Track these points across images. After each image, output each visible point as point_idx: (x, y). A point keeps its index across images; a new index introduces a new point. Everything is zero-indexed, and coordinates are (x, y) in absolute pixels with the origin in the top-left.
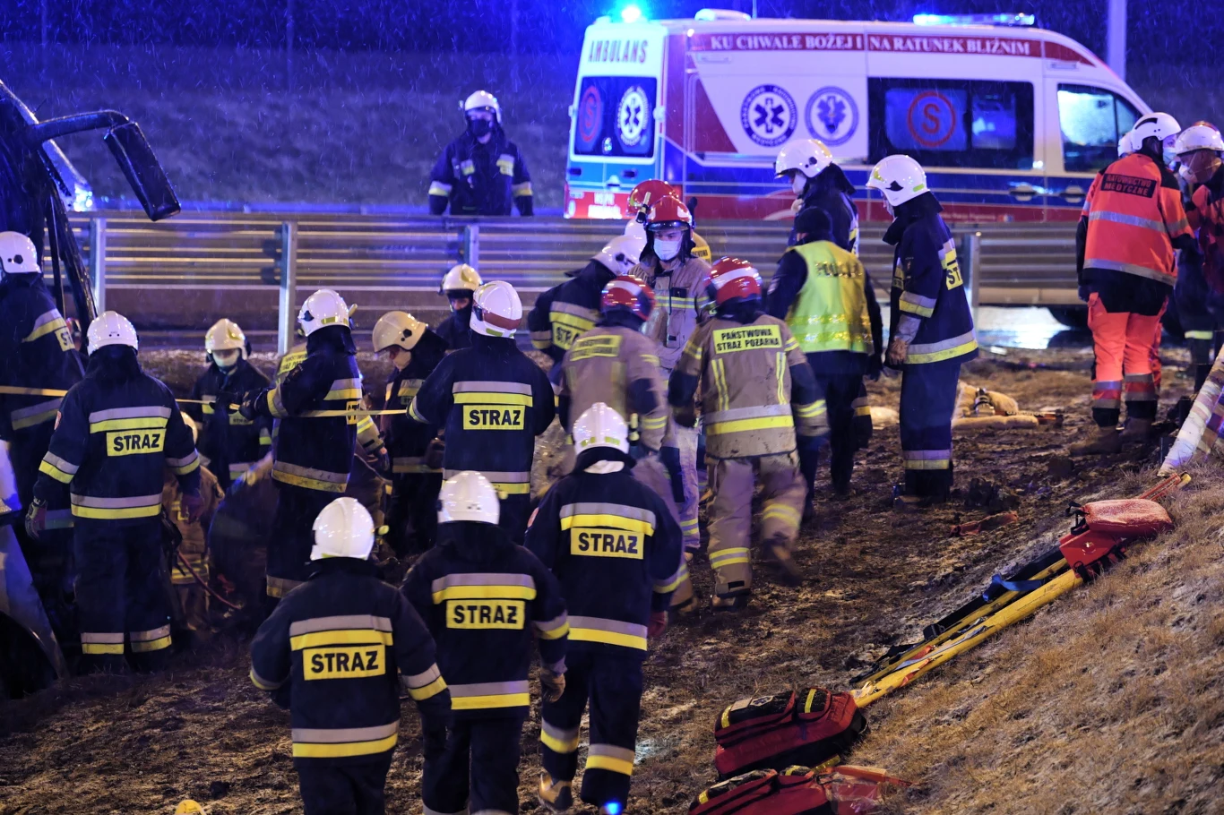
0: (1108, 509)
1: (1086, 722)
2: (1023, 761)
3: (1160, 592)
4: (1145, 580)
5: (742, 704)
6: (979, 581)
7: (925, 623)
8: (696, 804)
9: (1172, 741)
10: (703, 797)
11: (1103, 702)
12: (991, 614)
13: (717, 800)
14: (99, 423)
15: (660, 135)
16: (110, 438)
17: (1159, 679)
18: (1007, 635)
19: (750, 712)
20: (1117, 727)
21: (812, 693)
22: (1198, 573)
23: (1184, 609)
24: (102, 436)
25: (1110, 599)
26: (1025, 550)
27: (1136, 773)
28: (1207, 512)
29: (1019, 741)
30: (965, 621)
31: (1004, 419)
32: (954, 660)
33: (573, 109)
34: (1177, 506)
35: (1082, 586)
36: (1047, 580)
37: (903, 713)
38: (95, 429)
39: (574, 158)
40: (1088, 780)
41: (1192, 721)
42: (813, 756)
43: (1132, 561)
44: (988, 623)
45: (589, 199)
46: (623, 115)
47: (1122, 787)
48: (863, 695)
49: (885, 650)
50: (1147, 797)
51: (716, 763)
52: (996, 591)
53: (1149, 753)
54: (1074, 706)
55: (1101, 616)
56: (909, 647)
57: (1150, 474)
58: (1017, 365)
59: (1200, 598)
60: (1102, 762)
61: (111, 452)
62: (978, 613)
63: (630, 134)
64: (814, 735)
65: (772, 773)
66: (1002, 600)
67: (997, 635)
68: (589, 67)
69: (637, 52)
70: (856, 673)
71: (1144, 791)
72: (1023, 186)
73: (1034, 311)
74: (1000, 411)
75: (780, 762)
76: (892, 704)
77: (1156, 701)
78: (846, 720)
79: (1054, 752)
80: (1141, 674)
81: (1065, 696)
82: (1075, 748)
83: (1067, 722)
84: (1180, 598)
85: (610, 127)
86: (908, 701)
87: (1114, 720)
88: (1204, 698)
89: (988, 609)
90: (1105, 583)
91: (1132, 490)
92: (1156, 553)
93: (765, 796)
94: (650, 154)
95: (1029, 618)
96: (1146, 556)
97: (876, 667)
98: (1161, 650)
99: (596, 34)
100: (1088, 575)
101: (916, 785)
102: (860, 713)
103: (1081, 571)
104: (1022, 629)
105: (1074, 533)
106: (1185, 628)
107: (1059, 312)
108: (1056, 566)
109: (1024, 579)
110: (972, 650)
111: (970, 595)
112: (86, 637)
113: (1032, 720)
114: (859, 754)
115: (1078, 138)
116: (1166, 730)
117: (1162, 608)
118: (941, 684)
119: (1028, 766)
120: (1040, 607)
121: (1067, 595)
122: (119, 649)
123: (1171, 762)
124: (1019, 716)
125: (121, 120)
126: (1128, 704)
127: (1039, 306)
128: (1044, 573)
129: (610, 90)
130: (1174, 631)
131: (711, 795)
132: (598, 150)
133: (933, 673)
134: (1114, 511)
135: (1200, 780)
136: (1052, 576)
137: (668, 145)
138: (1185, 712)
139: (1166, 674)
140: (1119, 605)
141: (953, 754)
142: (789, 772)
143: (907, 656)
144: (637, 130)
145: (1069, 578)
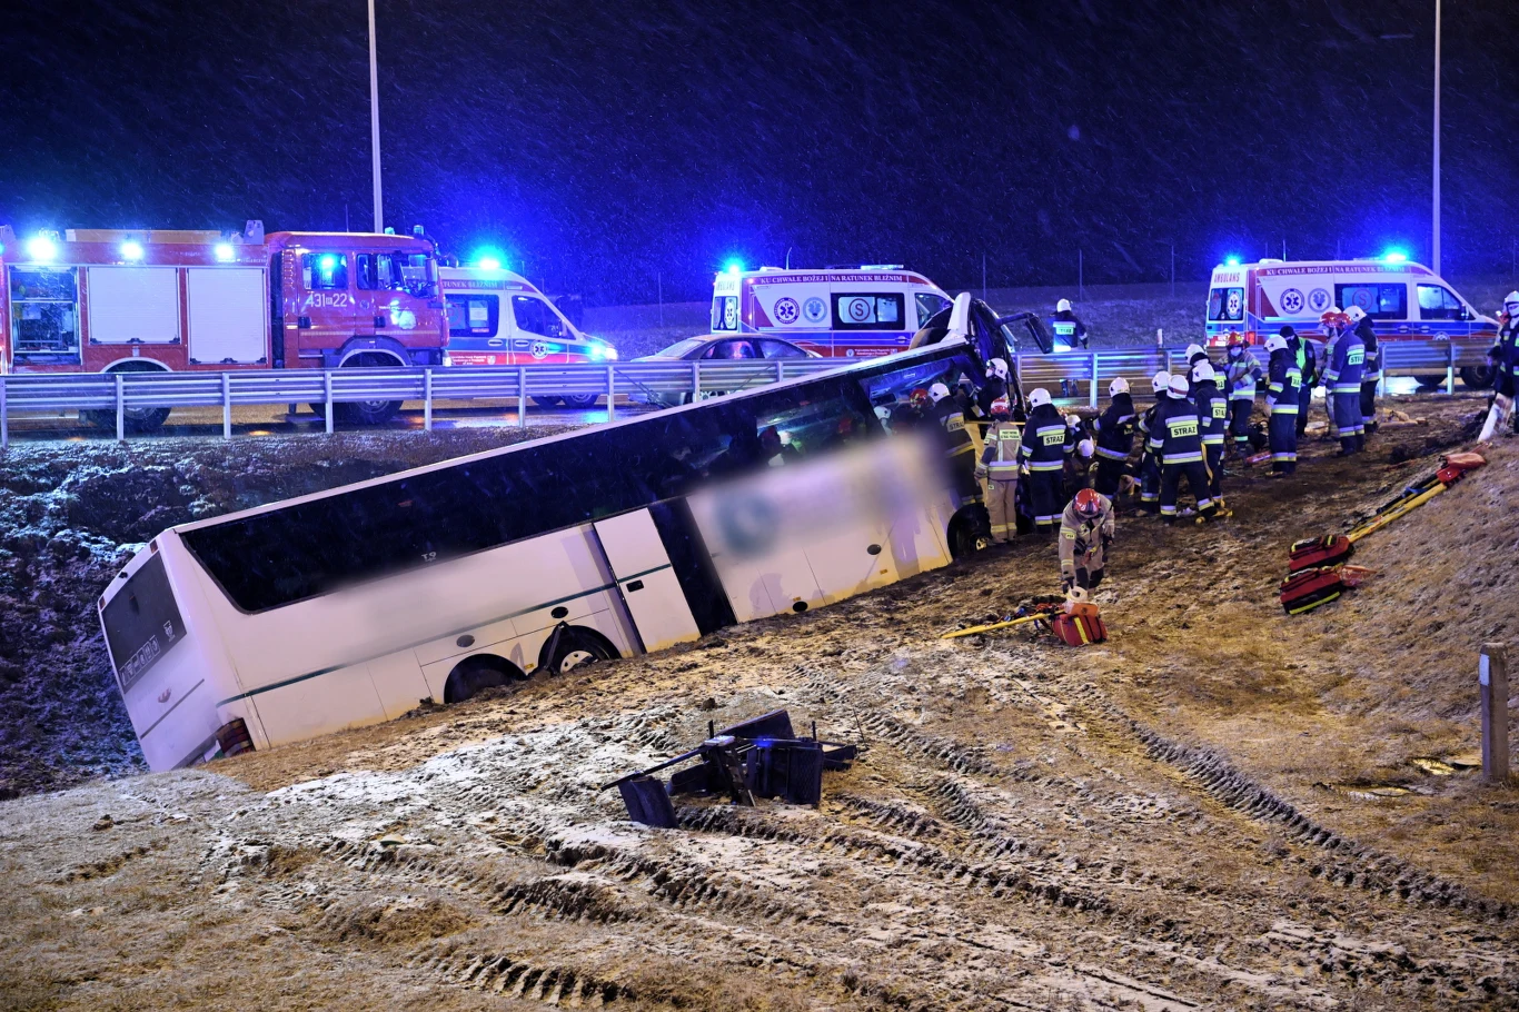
0: (1456, 456)
1: (1454, 545)
2: (1426, 562)
3: (1483, 491)
4: (1475, 487)
5: (1300, 542)
6: (1399, 489)
7: (1376, 507)
8: (1284, 582)
9: (1492, 552)
10: (1287, 580)
11: (1460, 537)
12: (1406, 503)
13: (1293, 581)
14: (1040, 432)
15: (1246, 311)
16: (1045, 439)
17: (1485, 527)
18: (1414, 512)
19: (1304, 545)
20: (1466, 547)
21: (1330, 537)
22: (1500, 483)
23: (1494, 498)
24: (1042, 438)
25: (1460, 494)
26: (1419, 477)
27: (1477, 565)
28: (1501, 458)
29: (1423, 554)
30: (1395, 506)
31: (1403, 423)
32: (1391, 522)
33: (1208, 302)
34: (1487, 456)
35: (1447, 490)
36: (1430, 488)
37: (1370, 544)
38: (1039, 435)
39: (1208, 322)
40: (1456, 568)
41: (1501, 543)
42: (1332, 562)
43: (1469, 479)
44: (1406, 506)
45: (1216, 338)
46: (1230, 304)
47: (1471, 571)
48: (1351, 537)
49: (1359, 519)
50: (1482, 575)
51: (1289, 566)
52: (1408, 493)
53: (1483, 557)
54: (1447, 540)
55: (1457, 502)
56: (1370, 517)
57: (1474, 443)
58: (1403, 400)
59: (1502, 493)
60: (1462, 561)
61: (1045, 444)
62: (1400, 502)
63: (1233, 311)
64: (1333, 554)
65: (1316, 569)
66: (1411, 496)
67: (1409, 511)
68: (1214, 285)
69: (1235, 277)
70: (1347, 529)
71: (1481, 572)
72: (1403, 327)
73: (1408, 378)
74: (1401, 419)
75: (1320, 565)
76: (1365, 540)
77: (1484, 536)
78: (1346, 547)
79: (1439, 557)
80: (1477, 525)
81: (1443, 535)
82: (1449, 555)
83: (1445, 546)
84: (1492, 493)
85: (1224, 309)
86: (1371, 539)
87: (1466, 544)
88: (1505, 534)
89: (1404, 500)
90: (1457, 488)
91: (1465, 450)
92: (1480, 475)
93: (1313, 579)
94: (1241, 319)
95: (1423, 504)
96: (1475, 477)
97: (1356, 526)
98: (1485, 515)
99: (1217, 271)
100: (1449, 485)
101: (1379, 573)
102: (1351, 545)
103: (1446, 483)
104: (1421, 508)
105: (1443, 468)
106: (1495, 506)
107: (1418, 378)
108: (1434, 482)
109: (1420, 488)
110: (1399, 518)
111: (1395, 496)
112: (1037, 518)
113: (1428, 545)
114: (1352, 561)
115: (1426, 305)
116: (1489, 547)
117: (1484, 498)
118: (1386, 532)
119: (1429, 564)
120: (1428, 499)
121: (1440, 494)
122: (1051, 522)
123: (1493, 560)
124: (1423, 544)
125: (1031, 315)
126: (1471, 537)
127: (1411, 376)
128: (1429, 485)
129: (1223, 294)
130: (1490, 507)
131: (1290, 579)
132: (1219, 319)
133: (1382, 528)
134: (1460, 458)
135: (1506, 567)
136: (1432, 486)
137: (1249, 316)
138: (1498, 540)
139: (1488, 524)
140: (1464, 497)
141: (1394, 560)
142: (1323, 569)
143: (1369, 521)
144: (1236, 309)
145: (1441, 487)
